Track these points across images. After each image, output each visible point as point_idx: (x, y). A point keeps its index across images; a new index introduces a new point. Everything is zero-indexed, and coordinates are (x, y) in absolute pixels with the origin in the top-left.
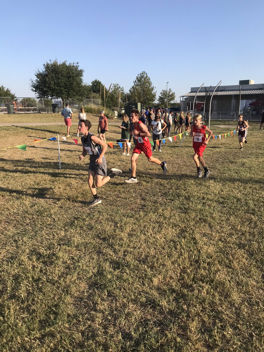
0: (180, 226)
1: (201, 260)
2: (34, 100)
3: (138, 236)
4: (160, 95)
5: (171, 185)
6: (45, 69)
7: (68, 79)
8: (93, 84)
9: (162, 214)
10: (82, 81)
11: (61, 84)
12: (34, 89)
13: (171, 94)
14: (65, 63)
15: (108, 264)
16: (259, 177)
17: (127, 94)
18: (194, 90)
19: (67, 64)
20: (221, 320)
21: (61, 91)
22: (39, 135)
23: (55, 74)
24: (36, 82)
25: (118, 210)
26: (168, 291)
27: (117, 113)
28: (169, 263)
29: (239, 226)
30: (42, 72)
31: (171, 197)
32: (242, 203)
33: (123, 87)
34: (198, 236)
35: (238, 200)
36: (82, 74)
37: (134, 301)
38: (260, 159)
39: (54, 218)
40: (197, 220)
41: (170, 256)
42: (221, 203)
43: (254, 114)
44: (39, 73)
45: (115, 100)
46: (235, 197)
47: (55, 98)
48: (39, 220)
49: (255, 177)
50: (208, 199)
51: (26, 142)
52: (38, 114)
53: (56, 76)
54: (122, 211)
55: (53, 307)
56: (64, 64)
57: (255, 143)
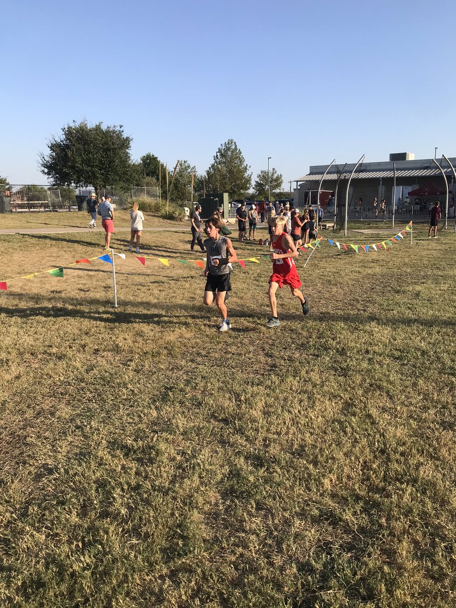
0: (342, 398)
1: (390, 449)
2: (42, 188)
3: (279, 414)
4: (258, 180)
5: (308, 331)
6: (64, 136)
7: (106, 154)
8: (143, 162)
9: (307, 379)
10: (129, 157)
11: (93, 163)
12: (46, 170)
13: (275, 177)
14: (99, 125)
15: (242, 460)
16: (448, 315)
17: (201, 178)
18: (314, 170)
19: (104, 127)
20: (443, 539)
21: (93, 173)
22: (64, 249)
23: (84, 145)
24: (50, 158)
25: (233, 373)
26: (349, 499)
27: (189, 210)
28: (340, 455)
29: (436, 394)
30: (59, 141)
31: (314, 351)
32: (430, 357)
33: (195, 167)
34: (374, 412)
35: (424, 353)
36: (129, 144)
37: (301, 514)
38: (443, 285)
39: (133, 389)
40: (366, 387)
41: (339, 444)
42: (397, 358)
43: (418, 210)
44: (55, 143)
45: (182, 188)
46: (418, 349)
47: (82, 186)
48: (108, 392)
49: (441, 316)
50: (375, 352)
51: (43, 262)
52: (52, 213)
53: (84, 148)
54: (240, 375)
55: (177, 528)
56: (98, 128)
57: (428, 259)
